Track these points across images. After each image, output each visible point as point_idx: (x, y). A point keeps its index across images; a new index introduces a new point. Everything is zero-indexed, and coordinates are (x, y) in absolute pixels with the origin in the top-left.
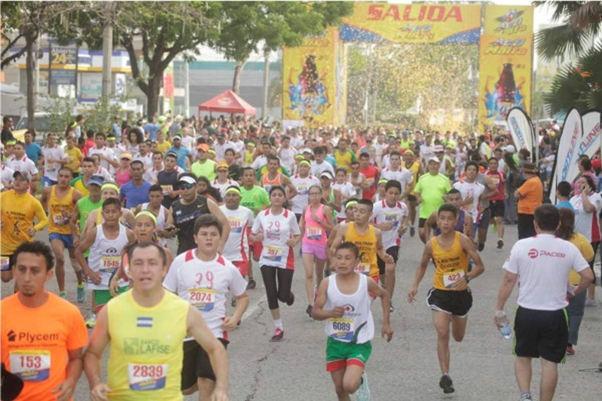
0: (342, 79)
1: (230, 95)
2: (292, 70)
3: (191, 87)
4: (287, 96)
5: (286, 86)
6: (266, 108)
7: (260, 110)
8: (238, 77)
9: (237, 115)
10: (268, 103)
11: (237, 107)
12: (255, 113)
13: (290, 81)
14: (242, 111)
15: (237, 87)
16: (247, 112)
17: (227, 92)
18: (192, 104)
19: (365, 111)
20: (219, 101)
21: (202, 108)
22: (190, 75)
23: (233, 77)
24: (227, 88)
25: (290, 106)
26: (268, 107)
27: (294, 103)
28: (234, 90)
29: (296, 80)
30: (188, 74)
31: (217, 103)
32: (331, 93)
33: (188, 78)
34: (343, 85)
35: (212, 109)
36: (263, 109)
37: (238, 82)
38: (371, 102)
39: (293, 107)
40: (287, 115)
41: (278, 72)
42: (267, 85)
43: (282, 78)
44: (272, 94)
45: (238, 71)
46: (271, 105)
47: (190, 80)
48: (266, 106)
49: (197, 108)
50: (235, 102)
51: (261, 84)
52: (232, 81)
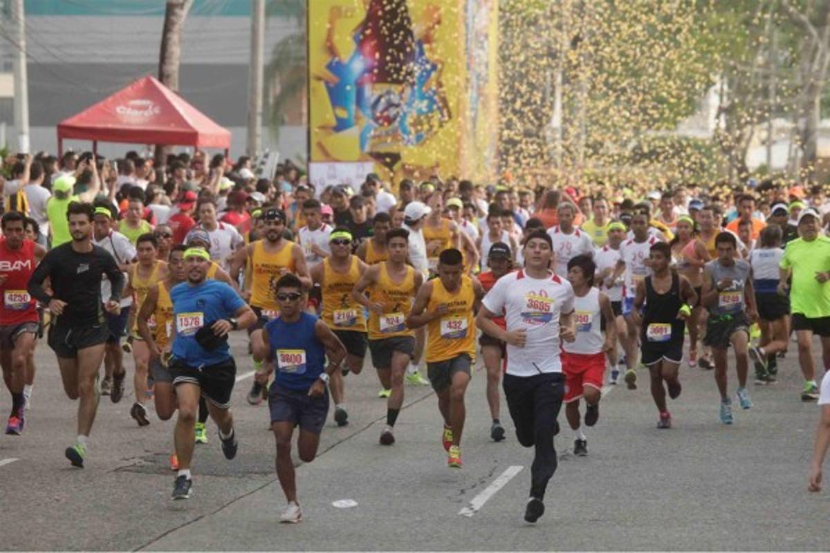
0: (481, 38)
1: (151, 92)
2: (336, 13)
3: (34, 70)
4: (320, 92)
5: (318, 62)
6: (259, 129)
7: (242, 131)
8: (174, 37)
9: (176, 150)
10: (264, 115)
11: (172, 128)
12: (227, 144)
13: (331, 50)
14: (191, 138)
15: (173, 67)
16: (203, 143)
17: (142, 82)
18: (36, 120)
19: (554, 130)
20: (120, 110)
21: (66, 132)
22: (29, 32)
23: (159, 37)
24: (142, 68)
25: (334, 122)
26: (264, 124)
27: (342, 114)
28: (162, 77)
29: (346, 45)
30: (22, 29)
31: (113, 116)
32: (451, 80)
33: (23, 43)
34: (489, 53)
35: (98, 134)
36: (251, 135)
37: (176, 50)
38: (570, 107)
39: (341, 125)
40: (321, 146)
41: (293, 21)
42: (262, 60)
43: (304, 40)
44: (277, 89)
45: (174, 18)
46: (275, 119)
47: (27, 47)
48: (259, 120)
49: (53, 132)
50: (168, 110)
51: (243, 58)
52: (157, 51)
